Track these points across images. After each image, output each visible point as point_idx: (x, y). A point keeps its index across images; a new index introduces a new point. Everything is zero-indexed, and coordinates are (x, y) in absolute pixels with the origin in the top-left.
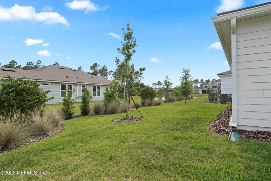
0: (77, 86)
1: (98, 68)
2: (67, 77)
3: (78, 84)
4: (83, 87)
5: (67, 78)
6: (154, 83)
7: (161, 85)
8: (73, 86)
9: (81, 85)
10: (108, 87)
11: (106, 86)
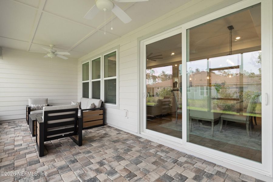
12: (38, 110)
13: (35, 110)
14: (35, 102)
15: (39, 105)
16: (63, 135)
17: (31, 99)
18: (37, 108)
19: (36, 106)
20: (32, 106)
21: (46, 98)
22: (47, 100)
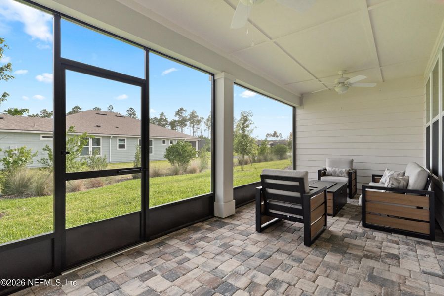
0: (110, 140)
1: (186, 115)
2: (97, 126)
3: (110, 137)
4: (120, 141)
5: (97, 128)
6: (268, 134)
7: (277, 136)
8: (103, 139)
9: (118, 138)
10: (166, 140)
11: (162, 140)
12: (335, 176)
13: (331, 175)
14: (333, 163)
15: (337, 169)
16: (288, 216)
17: (329, 158)
18: (333, 174)
19: (333, 170)
20: (329, 169)
21: (351, 158)
22: (352, 162)
